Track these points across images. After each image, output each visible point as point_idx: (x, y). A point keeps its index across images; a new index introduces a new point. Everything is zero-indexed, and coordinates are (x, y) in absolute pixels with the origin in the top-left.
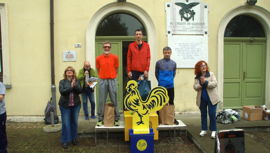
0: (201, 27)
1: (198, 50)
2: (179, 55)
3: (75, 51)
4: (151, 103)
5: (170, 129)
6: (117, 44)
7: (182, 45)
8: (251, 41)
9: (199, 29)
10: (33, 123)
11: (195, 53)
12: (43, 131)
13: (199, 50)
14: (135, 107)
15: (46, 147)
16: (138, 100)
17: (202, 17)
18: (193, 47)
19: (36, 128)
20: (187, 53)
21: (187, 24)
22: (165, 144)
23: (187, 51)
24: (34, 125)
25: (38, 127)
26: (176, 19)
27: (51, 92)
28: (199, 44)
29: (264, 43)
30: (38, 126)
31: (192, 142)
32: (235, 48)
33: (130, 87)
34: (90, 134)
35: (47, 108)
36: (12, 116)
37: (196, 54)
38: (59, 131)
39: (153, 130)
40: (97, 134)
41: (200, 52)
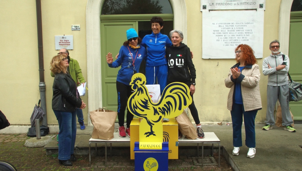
1: (248, 32)
2: (219, 40)
3: (72, 35)
4: (165, 105)
5: (198, 144)
6: (131, 26)
7: (223, 25)
9: (250, 1)
10: (14, 134)
11: (243, 36)
12: (24, 146)
13: (249, 33)
14: (143, 111)
15: (21, 167)
16: (147, 101)
18: (240, 28)
19: (17, 141)
20: (230, 37)
22: (189, 166)
23: (230, 35)
24: (14, 138)
25: (20, 141)
27: (39, 92)
28: (249, 23)
30: (20, 139)
31: (229, 165)
33: (136, 83)
35: (33, 114)
37: (245, 39)
39: (168, 144)
40: (95, 149)
41: (251, 35)
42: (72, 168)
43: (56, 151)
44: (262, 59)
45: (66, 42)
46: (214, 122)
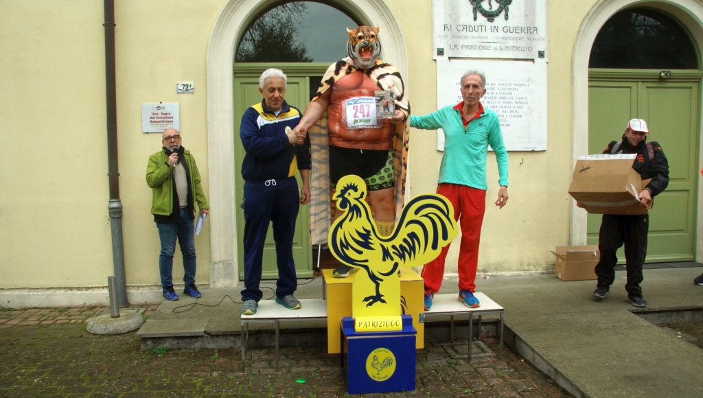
0: (529, 39)
1: (520, 101)
3: (178, 103)
5: (452, 317)
6: (296, 86)
8: (661, 80)
9: (523, 44)
10: (56, 308)
11: (512, 109)
12: (87, 332)
13: (521, 103)
14: (360, 253)
15: (97, 376)
16: (368, 232)
17: (530, 12)
18: (506, 94)
19: (67, 323)
21: (488, 30)
22: (444, 361)
24: (59, 315)
25: (73, 321)
26: (459, 17)
27: (108, 220)
28: (521, 85)
29: (694, 86)
30: (72, 317)
31: (519, 355)
32: (618, 97)
33: (346, 195)
34: (225, 335)
37: (515, 114)
38: (133, 331)
39: (410, 320)
41: (525, 106)
43: (162, 342)
44: (546, 153)
45: (164, 116)
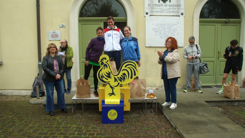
0: (178, 9)
1: (174, 30)
2: (156, 35)
3: (60, 31)
5: (143, 101)
6: (99, 25)
7: (159, 25)
8: (226, 22)
9: (176, 10)
10: (22, 96)
11: (172, 33)
12: (29, 103)
14: (107, 79)
15: (28, 116)
16: (110, 73)
18: (169, 27)
19: (24, 100)
20: (164, 33)
21: (164, 6)
22: (137, 115)
23: (163, 31)
24: (22, 98)
25: (26, 100)
26: (153, 1)
27: (38, 68)
28: (174, 24)
29: (238, 24)
31: (163, 114)
32: (210, 29)
33: (103, 61)
35: (34, 83)
36: (3, 90)
37: (173, 34)
39: (124, 101)
40: (75, 105)
41: (176, 32)
42: (61, 117)
44: (183, 48)
45: (56, 35)
46: (153, 88)
